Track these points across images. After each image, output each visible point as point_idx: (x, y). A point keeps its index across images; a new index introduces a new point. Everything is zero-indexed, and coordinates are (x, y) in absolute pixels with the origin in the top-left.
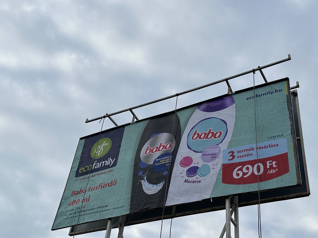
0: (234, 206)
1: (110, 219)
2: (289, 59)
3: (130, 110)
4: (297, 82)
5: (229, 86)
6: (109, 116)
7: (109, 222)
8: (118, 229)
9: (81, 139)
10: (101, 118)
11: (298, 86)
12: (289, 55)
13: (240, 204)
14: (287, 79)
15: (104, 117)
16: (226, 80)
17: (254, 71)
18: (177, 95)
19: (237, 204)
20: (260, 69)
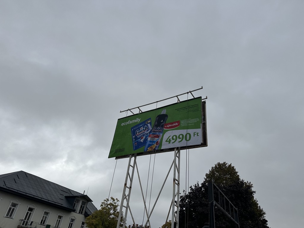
0: (178, 150)
1: (130, 154)
2: (202, 88)
3: (138, 107)
4: (207, 96)
5: (178, 99)
6: (130, 110)
7: (130, 156)
8: (134, 157)
9: (118, 119)
10: (127, 111)
11: (207, 98)
12: (202, 87)
13: (181, 149)
14: (201, 97)
15: (128, 110)
16: (177, 96)
17: (188, 93)
18: (157, 102)
19: (180, 149)
20: (190, 92)
